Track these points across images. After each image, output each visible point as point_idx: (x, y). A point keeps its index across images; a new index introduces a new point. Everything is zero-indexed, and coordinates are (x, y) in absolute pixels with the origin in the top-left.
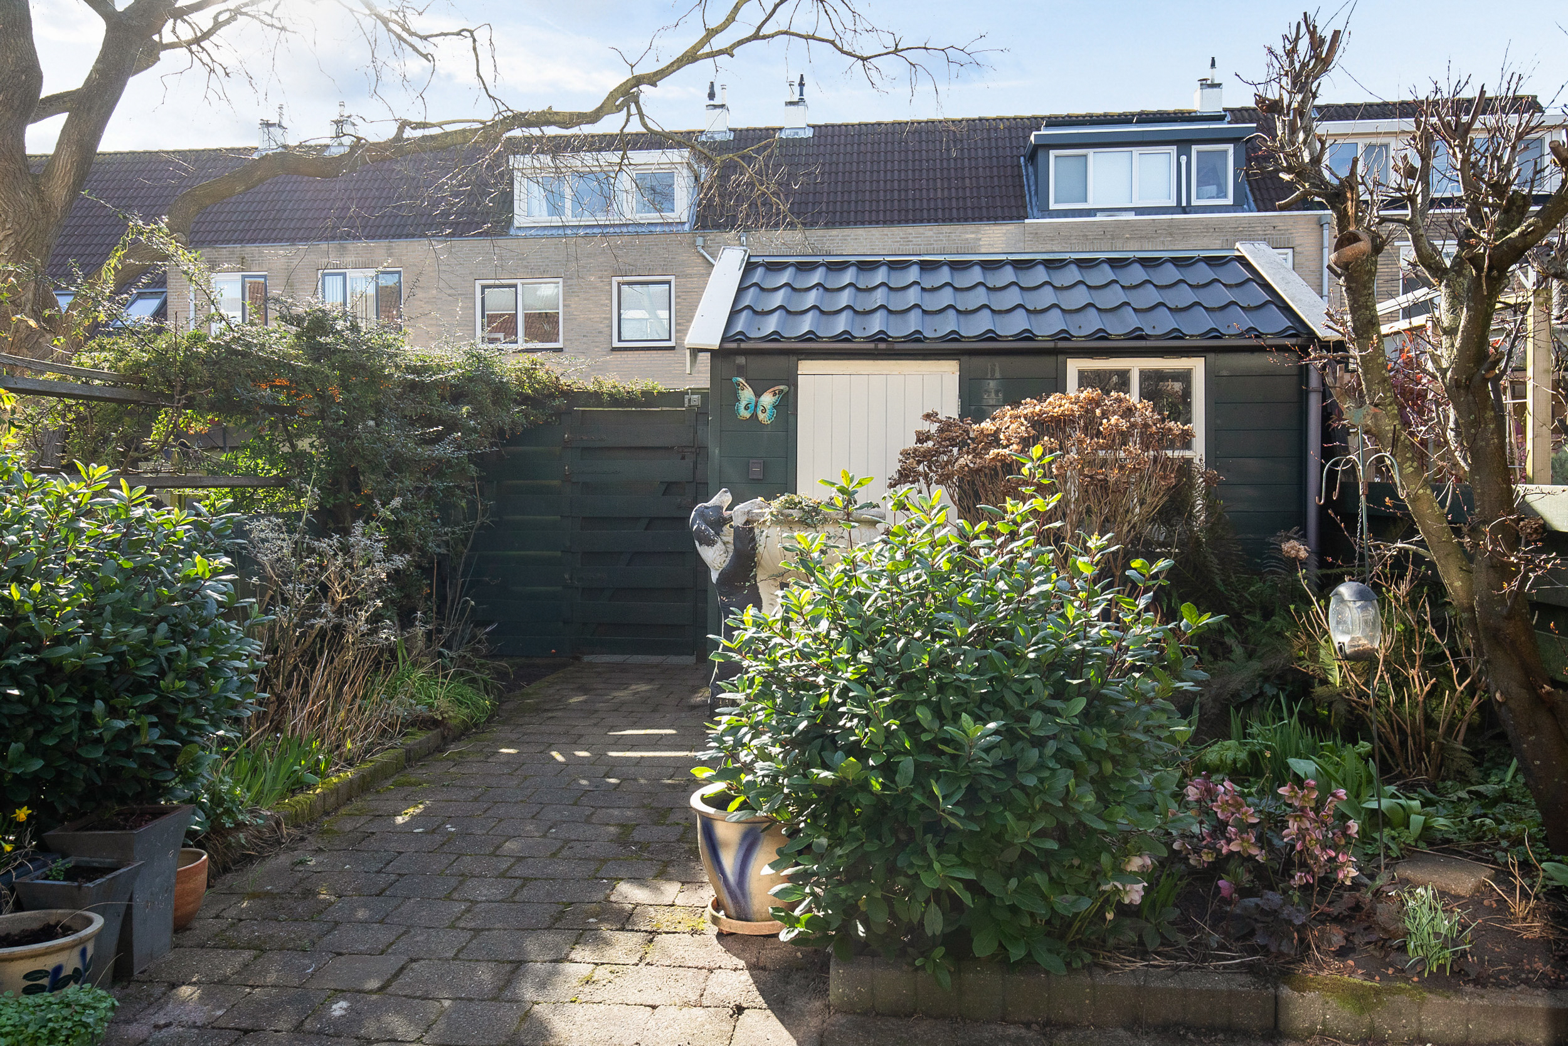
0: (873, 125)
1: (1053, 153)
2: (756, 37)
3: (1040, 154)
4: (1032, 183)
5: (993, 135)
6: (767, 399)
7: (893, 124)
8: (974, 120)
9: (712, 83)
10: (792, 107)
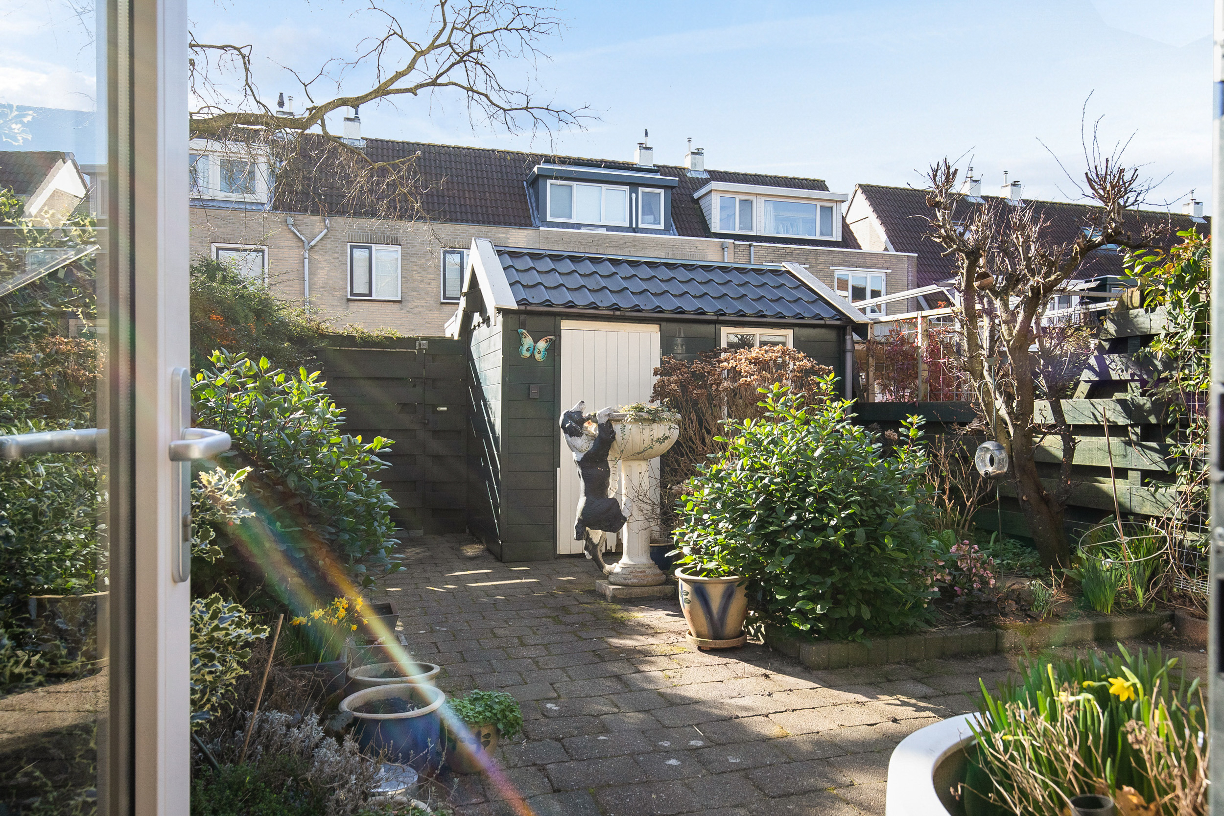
0: (413, 144)
1: (549, 182)
2: (434, 83)
3: (541, 181)
4: (533, 201)
5: (503, 163)
6: (542, 345)
7: (429, 145)
8: (488, 151)
9: (281, 94)
10: (349, 122)
